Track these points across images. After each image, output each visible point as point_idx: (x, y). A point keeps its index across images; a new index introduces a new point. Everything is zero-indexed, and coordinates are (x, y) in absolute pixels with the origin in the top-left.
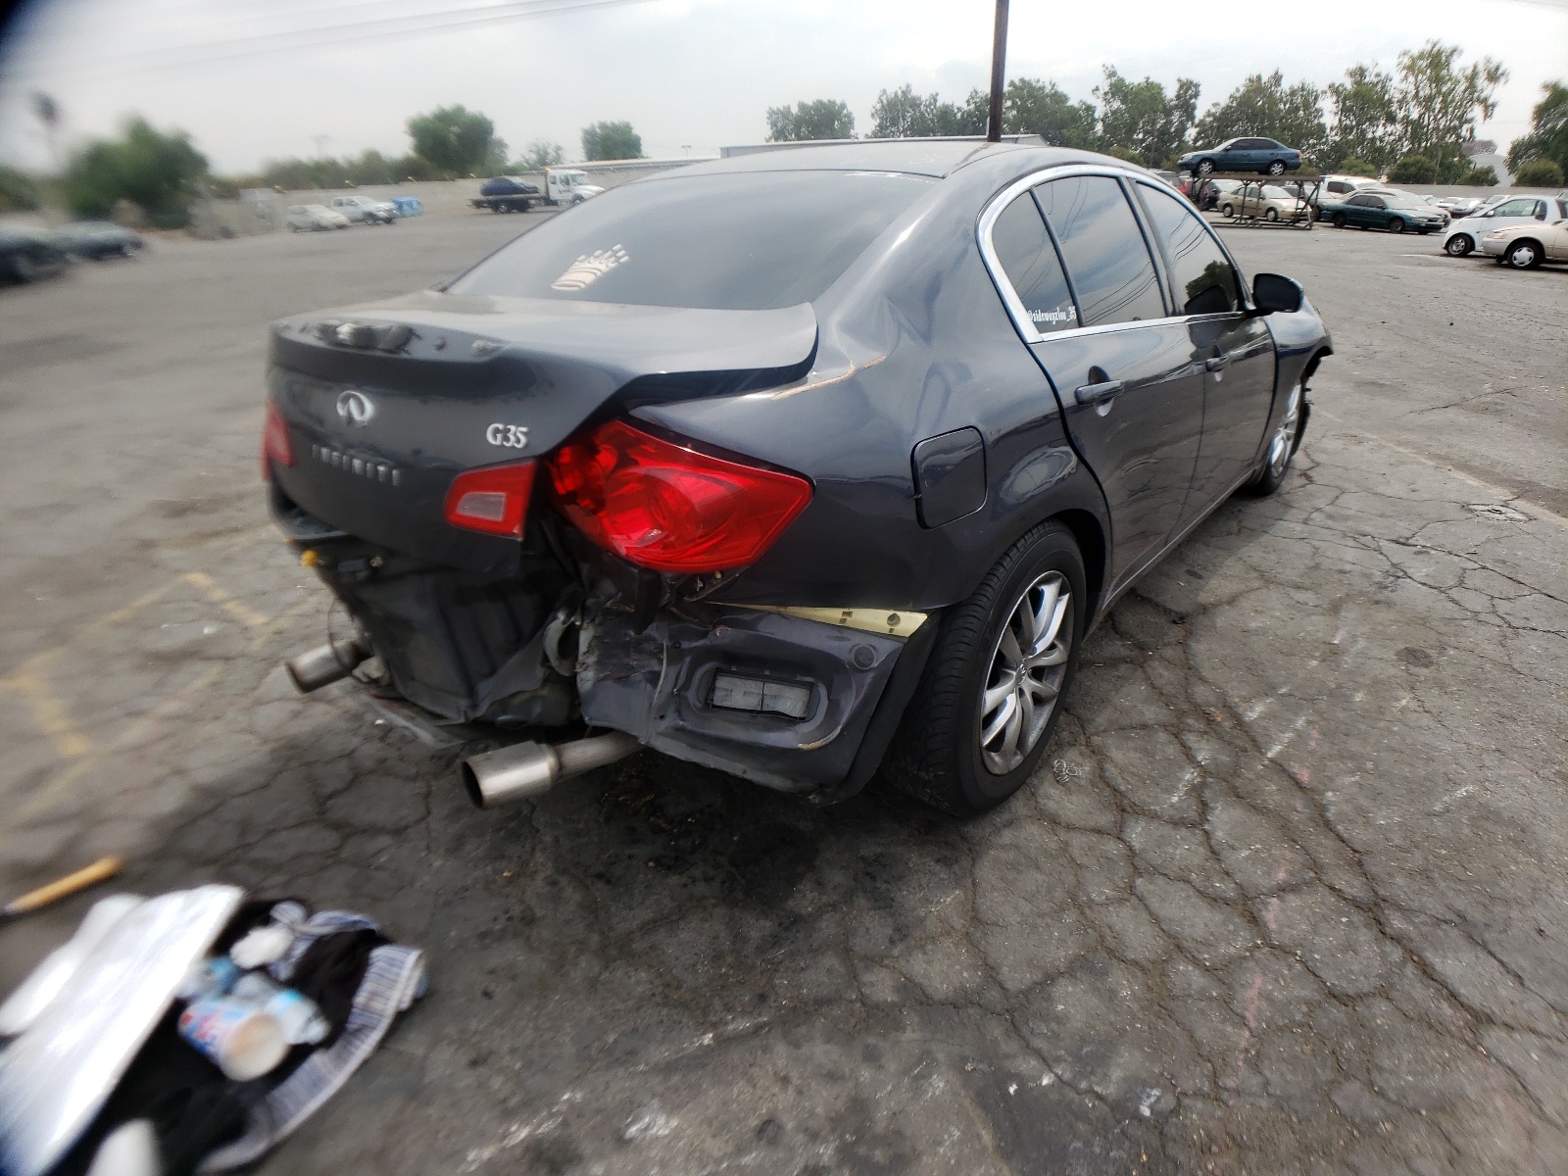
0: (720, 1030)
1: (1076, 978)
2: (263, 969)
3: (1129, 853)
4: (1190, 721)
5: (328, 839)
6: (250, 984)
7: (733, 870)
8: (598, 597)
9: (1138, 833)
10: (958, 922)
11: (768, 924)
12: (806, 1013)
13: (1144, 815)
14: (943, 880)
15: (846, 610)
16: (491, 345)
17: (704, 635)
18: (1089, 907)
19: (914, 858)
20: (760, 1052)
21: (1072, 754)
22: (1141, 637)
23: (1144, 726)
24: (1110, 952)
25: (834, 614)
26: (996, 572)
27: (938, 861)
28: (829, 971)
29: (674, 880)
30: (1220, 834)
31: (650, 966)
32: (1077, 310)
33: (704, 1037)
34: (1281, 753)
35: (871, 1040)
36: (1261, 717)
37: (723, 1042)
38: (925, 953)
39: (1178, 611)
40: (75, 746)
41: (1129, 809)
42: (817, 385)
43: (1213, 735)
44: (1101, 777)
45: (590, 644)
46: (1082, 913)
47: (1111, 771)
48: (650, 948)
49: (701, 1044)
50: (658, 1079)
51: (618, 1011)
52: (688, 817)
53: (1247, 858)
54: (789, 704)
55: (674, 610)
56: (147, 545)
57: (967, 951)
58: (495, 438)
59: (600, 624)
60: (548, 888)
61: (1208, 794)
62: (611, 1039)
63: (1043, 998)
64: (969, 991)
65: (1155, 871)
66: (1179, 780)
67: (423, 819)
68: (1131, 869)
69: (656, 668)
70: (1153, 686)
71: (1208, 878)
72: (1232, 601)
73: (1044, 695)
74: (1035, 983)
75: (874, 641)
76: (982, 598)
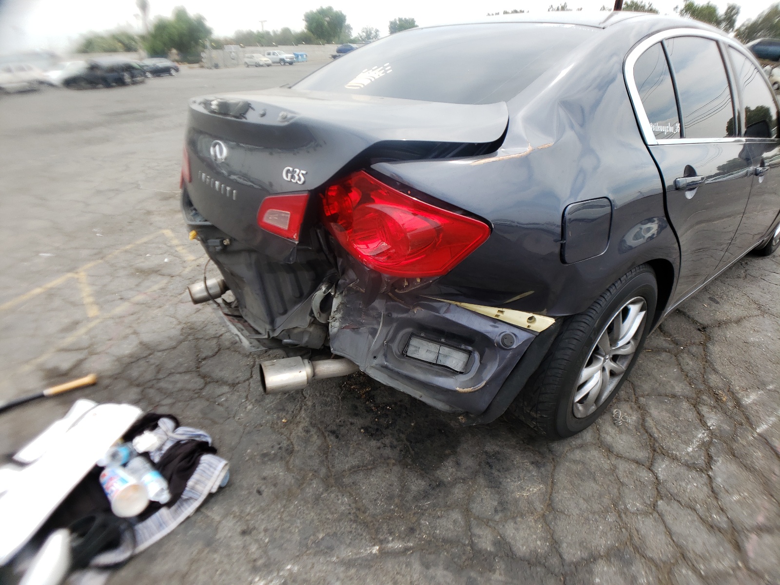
0: (384, 546)
1: (610, 562)
2: (146, 455)
3: (655, 480)
4: (704, 397)
5: (197, 383)
6: (137, 462)
7: (408, 444)
8: (346, 280)
9: (663, 468)
10: (539, 506)
11: (423, 483)
12: (436, 546)
13: (668, 456)
14: (534, 476)
15: (501, 309)
16: (289, 115)
17: (407, 311)
18: (625, 513)
19: (518, 458)
20: (404, 566)
21: (625, 407)
22: (678, 337)
23: (674, 396)
24: (636, 549)
25: (492, 311)
26: (604, 296)
27: (532, 463)
28: (455, 522)
29: (373, 443)
30: (719, 480)
31: (351, 495)
32: (681, 126)
33: (373, 548)
34: (767, 431)
35: (473, 574)
36: (755, 403)
37: (384, 554)
38: (515, 523)
39: (701, 323)
40: (93, 312)
41: (658, 451)
42: (504, 157)
43: (720, 409)
44: (642, 425)
45: (338, 307)
46: (620, 516)
47: (650, 422)
48: (353, 483)
49: (371, 552)
50: (342, 569)
51: (328, 519)
52: (387, 405)
53: (738, 502)
54: (454, 362)
55: (390, 294)
56: (149, 213)
57: (542, 527)
58: (287, 176)
59: (345, 296)
60: (304, 433)
61: (713, 450)
62: (321, 536)
63: (586, 571)
64: (539, 555)
65: (672, 497)
66: (695, 437)
67: (248, 380)
68: (655, 493)
69: (376, 327)
70: (682, 370)
71: (708, 510)
72: (738, 321)
73: (617, 372)
74: (582, 559)
75: (516, 331)
76: (592, 311)
